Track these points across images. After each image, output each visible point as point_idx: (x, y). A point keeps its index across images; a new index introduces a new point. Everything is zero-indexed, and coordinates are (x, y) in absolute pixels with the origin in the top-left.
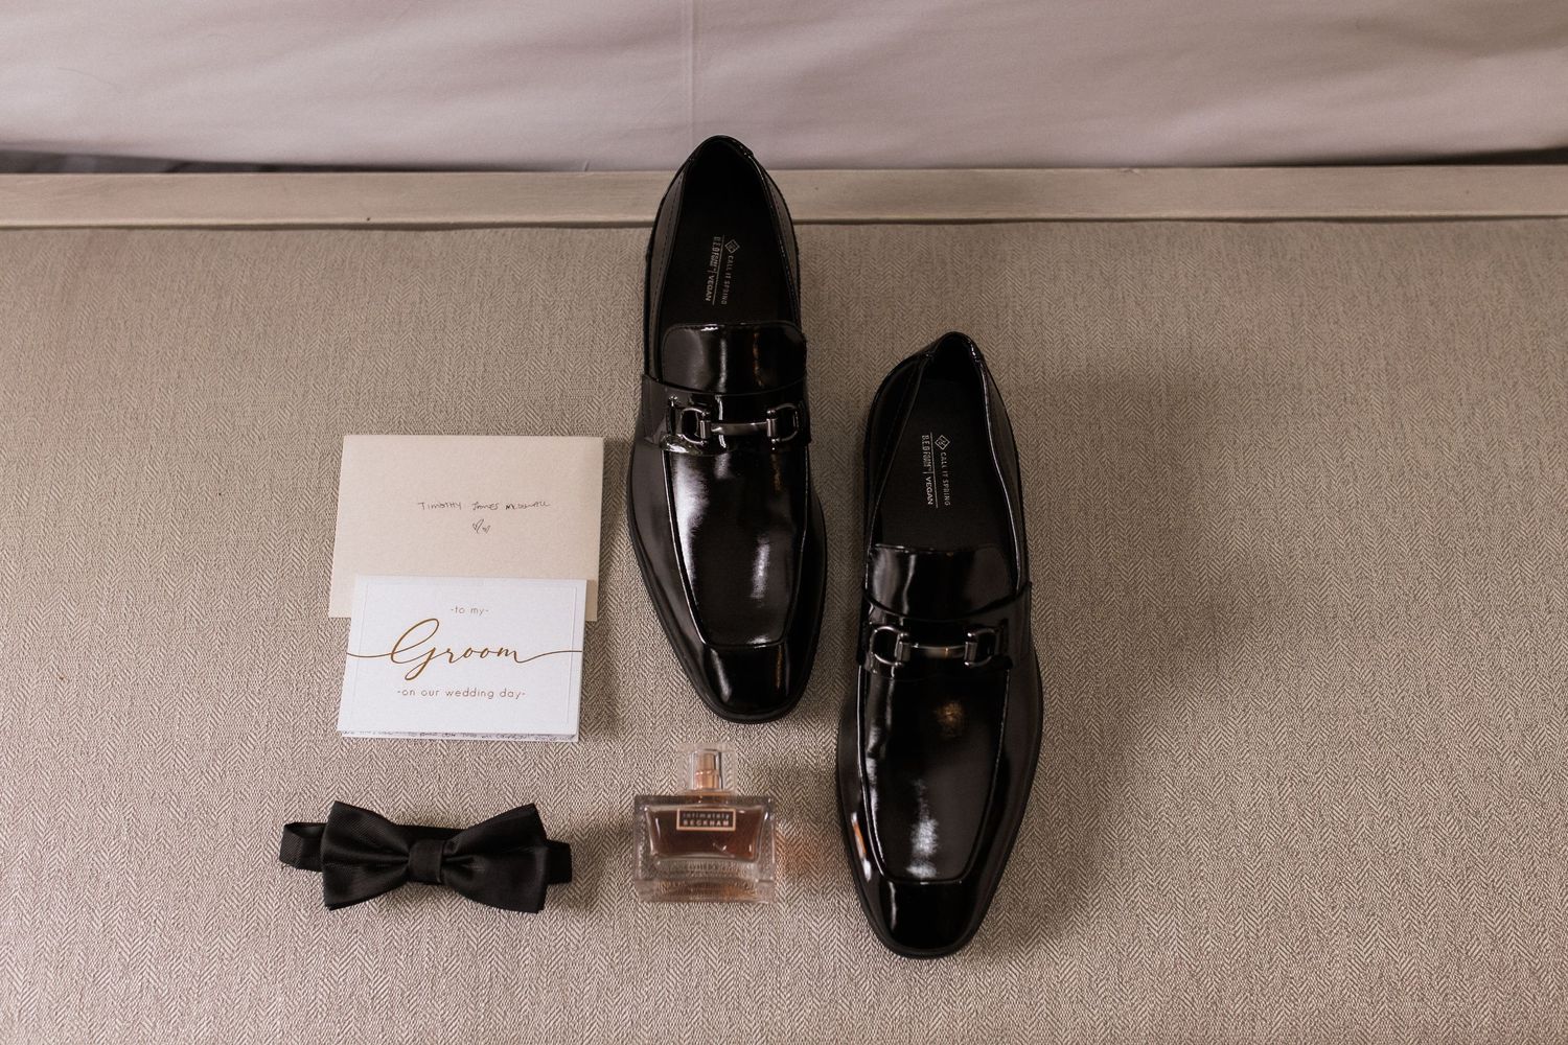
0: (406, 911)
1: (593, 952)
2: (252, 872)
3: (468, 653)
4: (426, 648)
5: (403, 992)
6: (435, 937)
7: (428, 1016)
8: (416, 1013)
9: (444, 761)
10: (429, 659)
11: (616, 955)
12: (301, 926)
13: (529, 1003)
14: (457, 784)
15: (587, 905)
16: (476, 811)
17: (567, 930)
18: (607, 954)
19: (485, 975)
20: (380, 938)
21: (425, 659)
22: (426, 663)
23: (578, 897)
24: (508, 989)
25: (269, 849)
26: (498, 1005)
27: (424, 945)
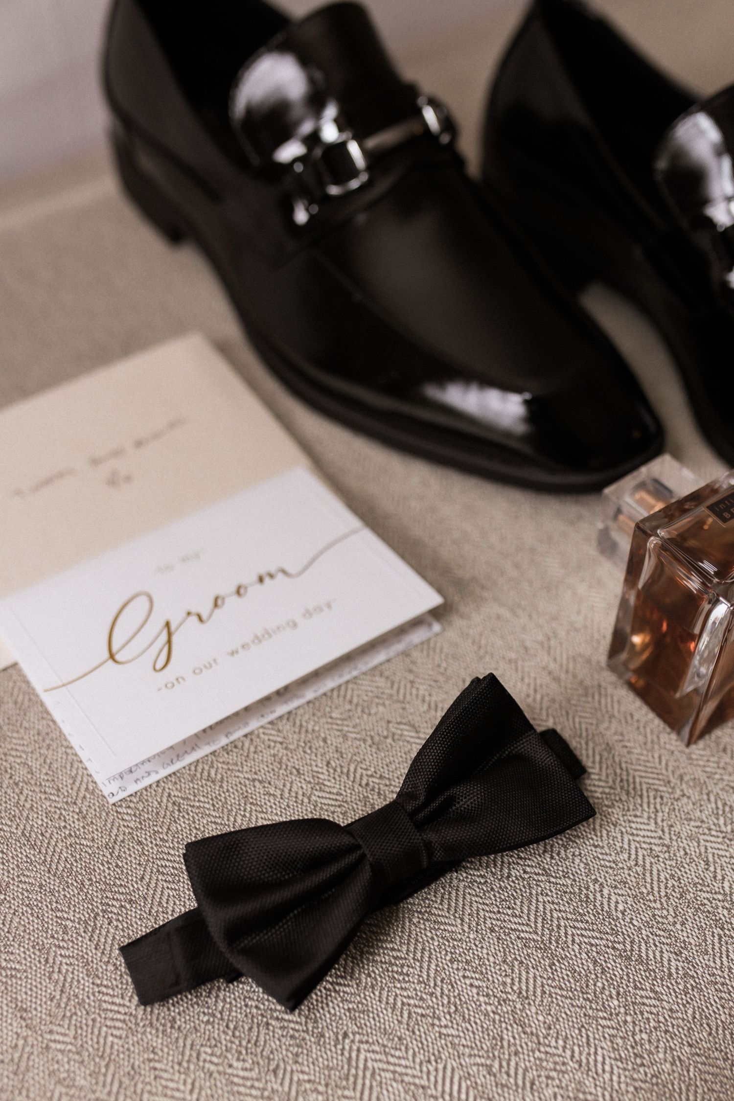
0: (395, 958)
1: (690, 838)
2: (107, 1066)
3: (217, 603)
4: (156, 624)
5: (489, 1068)
6: (467, 962)
7: (553, 1074)
8: (532, 1084)
9: (286, 748)
10: (170, 635)
11: (722, 821)
12: (252, 1087)
13: (673, 956)
14: (328, 763)
15: (628, 793)
16: (381, 777)
17: (633, 834)
18: (710, 829)
19: (583, 963)
20: (388, 1017)
21: (164, 637)
22: (169, 642)
23: (607, 790)
24: (629, 958)
25: (110, 1015)
26: (636, 988)
27: (462, 985)
